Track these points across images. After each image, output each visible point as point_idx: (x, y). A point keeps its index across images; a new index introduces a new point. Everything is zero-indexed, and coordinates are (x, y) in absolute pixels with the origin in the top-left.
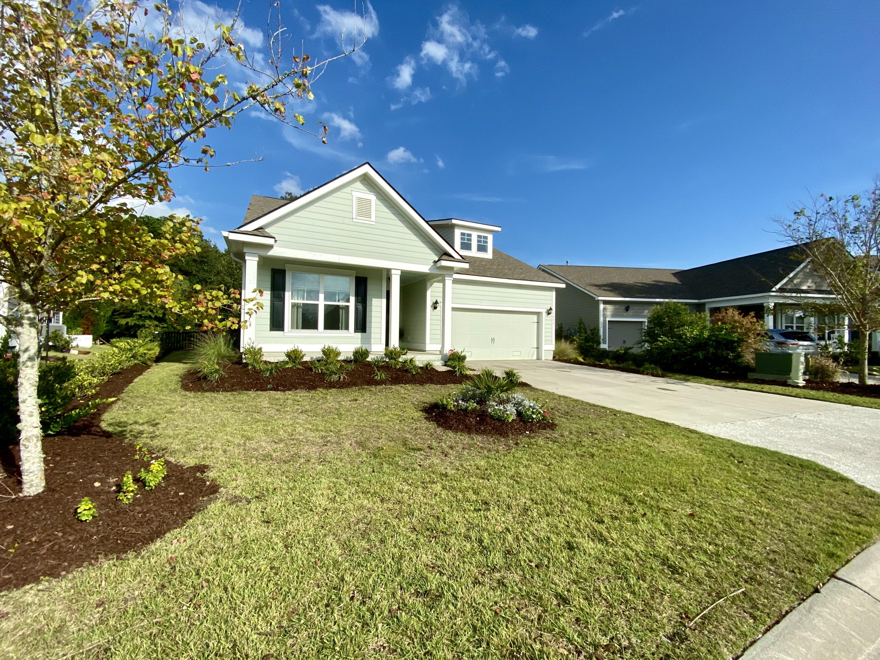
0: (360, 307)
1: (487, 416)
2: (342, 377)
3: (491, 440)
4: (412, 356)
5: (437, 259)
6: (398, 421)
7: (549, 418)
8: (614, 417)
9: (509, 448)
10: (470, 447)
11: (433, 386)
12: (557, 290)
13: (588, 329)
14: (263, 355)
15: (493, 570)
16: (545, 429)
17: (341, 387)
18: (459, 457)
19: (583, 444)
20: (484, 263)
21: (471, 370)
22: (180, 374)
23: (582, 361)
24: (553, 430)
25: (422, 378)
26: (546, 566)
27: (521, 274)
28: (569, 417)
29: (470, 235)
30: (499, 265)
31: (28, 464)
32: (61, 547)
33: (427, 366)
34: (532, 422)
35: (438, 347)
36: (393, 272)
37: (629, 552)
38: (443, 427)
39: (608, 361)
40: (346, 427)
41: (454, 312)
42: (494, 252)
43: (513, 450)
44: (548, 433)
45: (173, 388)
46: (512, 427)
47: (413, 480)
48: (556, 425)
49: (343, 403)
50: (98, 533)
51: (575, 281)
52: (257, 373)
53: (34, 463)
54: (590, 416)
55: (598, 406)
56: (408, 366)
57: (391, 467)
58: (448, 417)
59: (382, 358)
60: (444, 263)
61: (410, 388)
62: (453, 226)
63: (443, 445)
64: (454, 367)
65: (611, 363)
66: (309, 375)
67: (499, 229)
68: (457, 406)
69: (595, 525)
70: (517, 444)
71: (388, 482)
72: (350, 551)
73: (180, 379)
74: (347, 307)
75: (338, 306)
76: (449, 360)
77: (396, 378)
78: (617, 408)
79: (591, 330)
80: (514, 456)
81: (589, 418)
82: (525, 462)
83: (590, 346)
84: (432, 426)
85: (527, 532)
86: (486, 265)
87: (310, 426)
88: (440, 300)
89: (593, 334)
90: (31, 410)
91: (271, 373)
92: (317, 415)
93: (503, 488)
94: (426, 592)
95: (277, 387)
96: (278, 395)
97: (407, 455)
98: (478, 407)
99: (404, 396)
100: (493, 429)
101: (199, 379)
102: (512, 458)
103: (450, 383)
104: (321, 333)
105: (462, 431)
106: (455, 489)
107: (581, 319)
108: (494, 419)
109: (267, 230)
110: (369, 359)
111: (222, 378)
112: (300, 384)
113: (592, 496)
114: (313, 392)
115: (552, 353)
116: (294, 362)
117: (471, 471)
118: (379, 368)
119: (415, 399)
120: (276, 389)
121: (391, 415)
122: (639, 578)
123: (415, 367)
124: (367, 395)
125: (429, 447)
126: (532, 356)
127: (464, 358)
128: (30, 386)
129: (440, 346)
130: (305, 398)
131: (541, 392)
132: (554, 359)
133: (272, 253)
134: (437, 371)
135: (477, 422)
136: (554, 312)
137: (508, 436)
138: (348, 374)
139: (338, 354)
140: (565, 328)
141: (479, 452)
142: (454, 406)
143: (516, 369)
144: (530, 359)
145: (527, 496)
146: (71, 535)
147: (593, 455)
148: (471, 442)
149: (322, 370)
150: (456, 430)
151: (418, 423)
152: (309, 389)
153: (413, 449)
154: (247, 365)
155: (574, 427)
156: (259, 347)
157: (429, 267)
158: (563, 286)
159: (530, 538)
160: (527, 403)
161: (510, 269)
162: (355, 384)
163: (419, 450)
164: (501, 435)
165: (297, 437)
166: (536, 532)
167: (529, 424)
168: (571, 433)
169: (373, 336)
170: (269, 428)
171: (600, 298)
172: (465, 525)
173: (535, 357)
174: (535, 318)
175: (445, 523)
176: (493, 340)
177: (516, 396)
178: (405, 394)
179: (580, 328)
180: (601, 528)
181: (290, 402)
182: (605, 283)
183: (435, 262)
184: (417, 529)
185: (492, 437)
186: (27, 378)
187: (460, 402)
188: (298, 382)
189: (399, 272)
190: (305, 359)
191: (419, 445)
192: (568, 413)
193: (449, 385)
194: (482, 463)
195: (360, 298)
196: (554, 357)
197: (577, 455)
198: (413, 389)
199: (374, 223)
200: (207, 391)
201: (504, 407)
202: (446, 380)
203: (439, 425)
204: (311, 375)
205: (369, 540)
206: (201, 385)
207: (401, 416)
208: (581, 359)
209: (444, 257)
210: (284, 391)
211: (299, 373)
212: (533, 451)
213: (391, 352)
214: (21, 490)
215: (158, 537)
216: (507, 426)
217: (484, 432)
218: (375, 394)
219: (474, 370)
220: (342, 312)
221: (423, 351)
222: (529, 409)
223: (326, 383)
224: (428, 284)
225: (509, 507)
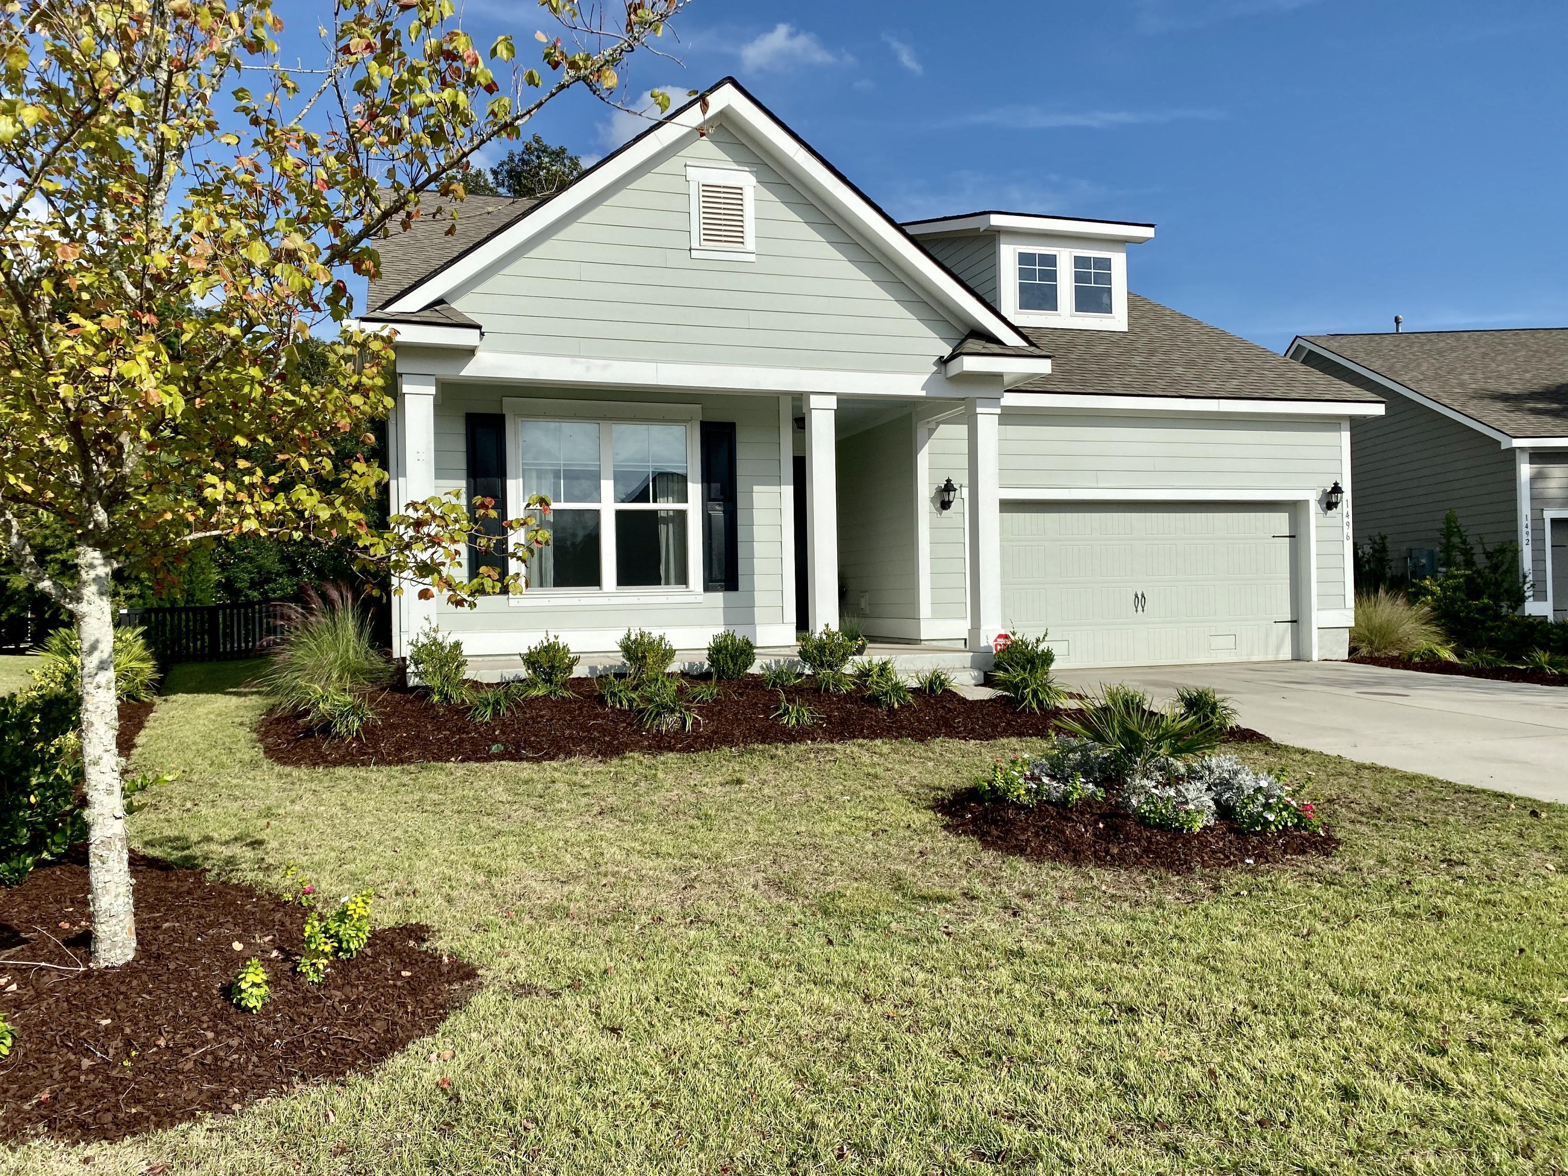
0: (718, 512)
1: (1127, 816)
2: (689, 723)
3: (1143, 878)
4: (885, 658)
5: (947, 351)
6: (869, 835)
7: (1315, 821)
8: (1528, 820)
9: (1196, 898)
10: (1080, 895)
11: (956, 744)
12: (1357, 424)
13: (1478, 549)
14: (464, 663)
15: (1152, 1126)
16: (1304, 852)
17: (688, 749)
18: (1054, 918)
19: (1417, 888)
20: (1100, 349)
21: (1071, 696)
22: (247, 721)
23: (1453, 658)
24: (1327, 855)
25: (919, 721)
26: (1282, 1124)
27: (1230, 376)
28: (1381, 823)
29: (1051, 260)
30: (1152, 353)
31: (107, 897)
32: (216, 1059)
33: (931, 682)
34: (1263, 833)
35: (961, 628)
36: (814, 401)
37: (1502, 1109)
38: (998, 848)
39: (1542, 657)
40: (731, 847)
41: (1007, 516)
42: (1132, 307)
43: (1206, 903)
44: (1313, 862)
45: (247, 758)
46: (1204, 845)
47: (937, 960)
48: (1338, 842)
49: (704, 789)
50: (278, 1034)
51: (1426, 388)
52: (457, 712)
53: (117, 896)
54: (1451, 819)
55: (1484, 791)
56: (874, 685)
57: (873, 935)
58: (1012, 822)
59: (793, 664)
60: (971, 364)
61: (886, 749)
62: (993, 236)
63: (1005, 889)
64: (1015, 687)
65: (1551, 664)
66: (596, 717)
67: (1149, 232)
68: (1037, 792)
69: (1421, 1058)
70: (1216, 889)
71: (871, 963)
72: (815, 1084)
73: (255, 736)
74: (682, 515)
75: (655, 512)
76: (998, 666)
77: (843, 722)
78: (1545, 796)
79: (1489, 556)
80: (1207, 916)
81: (1446, 823)
82: (1238, 929)
83: (1483, 610)
84: (968, 846)
85: (1236, 1064)
86: (1107, 355)
87: (637, 845)
88: (960, 479)
89: (1495, 568)
90: (109, 780)
91: (496, 713)
92: (645, 819)
93: (1174, 981)
94: (999, 1153)
95: (518, 752)
96: (526, 770)
97: (910, 910)
98: (1100, 793)
99: (872, 771)
100: (1146, 851)
101: (309, 732)
102: (1201, 920)
103: (1005, 733)
104: (609, 595)
105: (1055, 857)
106: (1047, 981)
107: (1448, 520)
108: (1148, 827)
109: (458, 305)
110: (755, 669)
111: (368, 729)
112: (577, 741)
113: (1422, 1001)
114: (615, 761)
115: (1347, 636)
116: (550, 681)
117: (1088, 946)
118: (794, 693)
119: (906, 779)
120: (515, 757)
121: (844, 819)
122: (1516, 1153)
123: (897, 688)
124: (767, 769)
125: (965, 894)
126: (1278, 648)
127: (1047, 658)
128: (106, 727)
129: (967, 624)
130: (600, 778)
131: (1298, 757)
132: (1355, 656)
133: (472, 370)
134: (963, 701)
135: (1097, 835)
136: (1347, 495)
137: (1190, 870)
138: (707, 710)
139: (669, 654)
140: (1395, 551)
141: (1109, 908)
142: (1028, 791)
143: (1221, 692)
144: (1271, 658)
145: (1241, 997)
146: (230, 1036)
147: (1440, 915)
148: (1081, 884)
149: (630, 701)
150: (1038, 856)
151: (926, 839)
152: (604, 755)
153: (924, 898)
154: (425, 692)
155: (1393, 848)
156: (451, 640)
157: (926, 377)
158: (1379, 410)
159: (1246, 1075)
160: (1247, 780)
161: (1190, 364)
162: (727, 740)
163: (940, 899)
164: (1169, 866)
165: (611, 868)
166: (1259, 1065)
167: (1255, 840)
168: (1383, 862)
169: (760, 598)
170: (534, 849)
171: (1517, 443)
172: (1078, 1048)
173: (1286, 653)
174: (1280, 521)
175: (1029, 1042)
176: (1140, 600)
177: (1214, 762)
178: (874, 765)
179: (1448, 548)
180: (1440, 1066)
181: (562, 788)
182: (1536, 388)
183: (943, 362)
184: (963, 1052)
185: (1143, 872)
186: (99, 711)
187: (1045, 780)
188: (571, 737)
189: (832, 402)
190: (580, 671)
191: (937, 889)
192: (1379, 810)
193: (1005, 741)
194: (1118, 928)
195: (716, 486)
196: (1353, 651)
197: (1394, 912)
198: (895, 751)
199: (752, 258)
200: (336, 763)
201: (1178, 792)
202: (994, 726)
203: (987, 845)
204: (605, 717)
205: (853, 1068)
206: (318, 748)
207: (875, 823)
208: (1447, 654)
209: (973, 345)
210: (538, 760)
211: (569, 712)
212: (1262, 904)
213: (821, 647)
214: (90, 955)
215: (393, 1049)
216: (1187, 843)
217: (1120, 861)
218: (787, 766)
219: (1080, 697)
220: (666, 534)
221: (912, 641)
222: (1252, 798)
223: (647, 738)
224: (921, 432)
225: (1191, 1017)
